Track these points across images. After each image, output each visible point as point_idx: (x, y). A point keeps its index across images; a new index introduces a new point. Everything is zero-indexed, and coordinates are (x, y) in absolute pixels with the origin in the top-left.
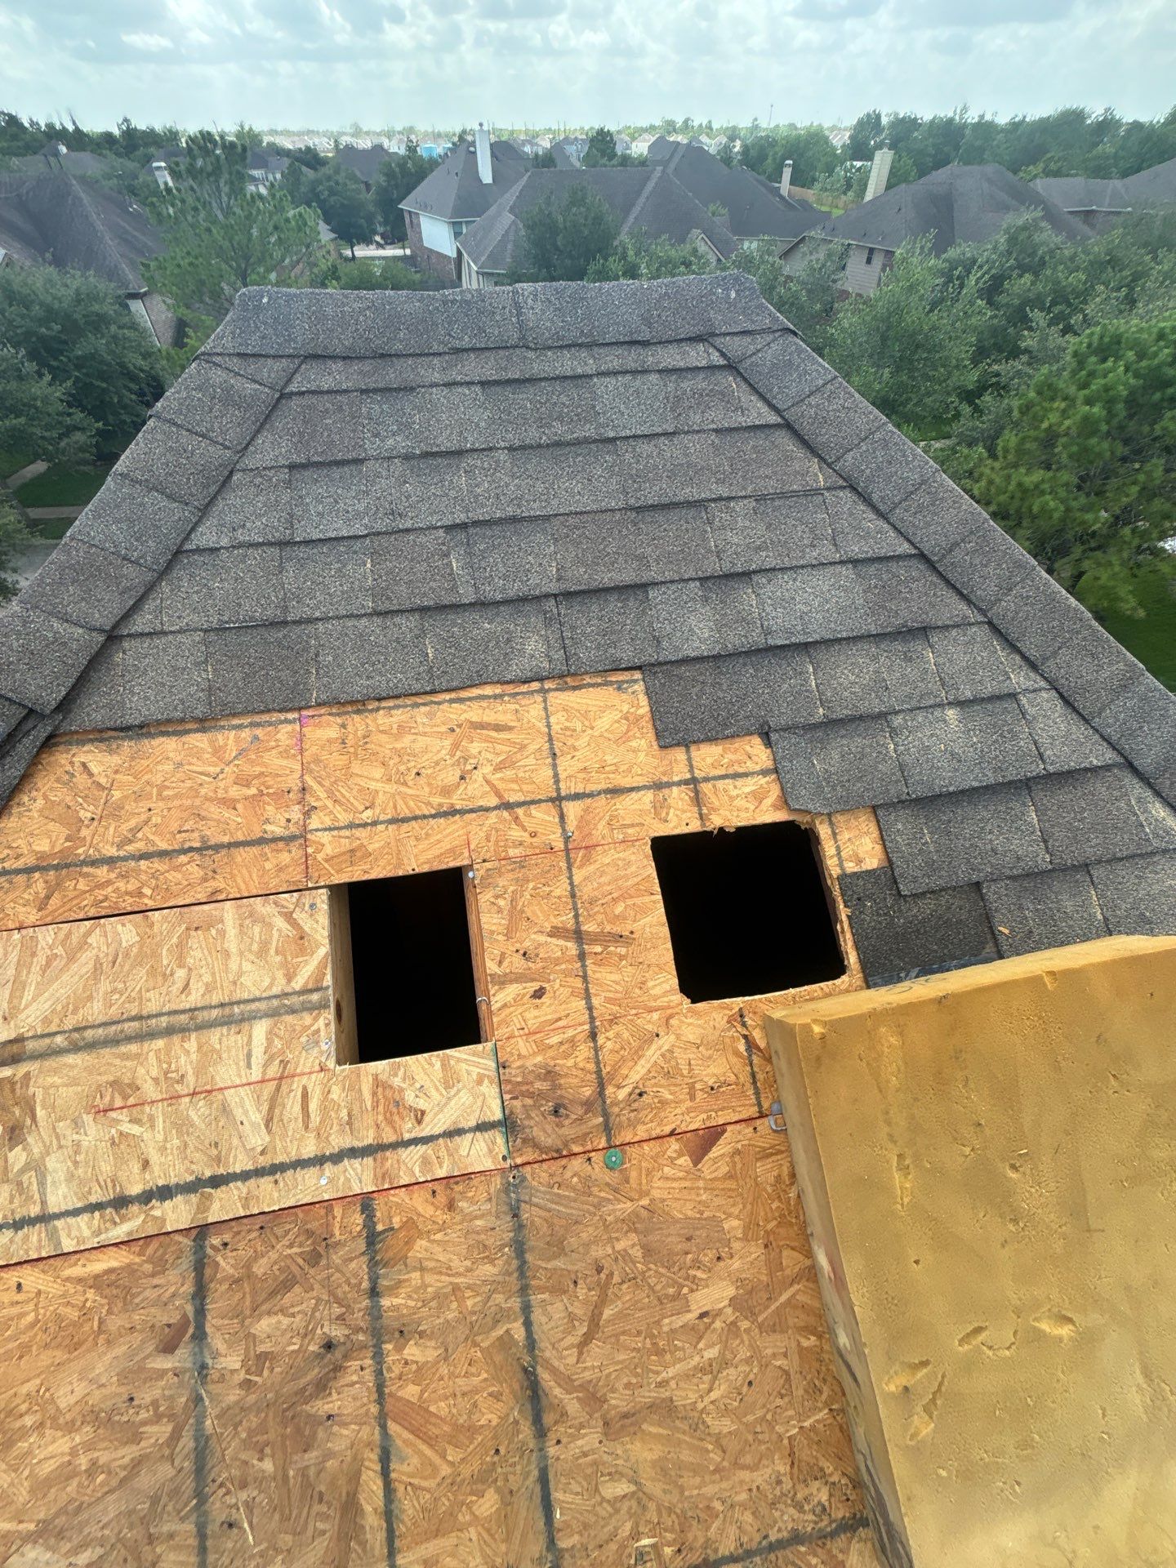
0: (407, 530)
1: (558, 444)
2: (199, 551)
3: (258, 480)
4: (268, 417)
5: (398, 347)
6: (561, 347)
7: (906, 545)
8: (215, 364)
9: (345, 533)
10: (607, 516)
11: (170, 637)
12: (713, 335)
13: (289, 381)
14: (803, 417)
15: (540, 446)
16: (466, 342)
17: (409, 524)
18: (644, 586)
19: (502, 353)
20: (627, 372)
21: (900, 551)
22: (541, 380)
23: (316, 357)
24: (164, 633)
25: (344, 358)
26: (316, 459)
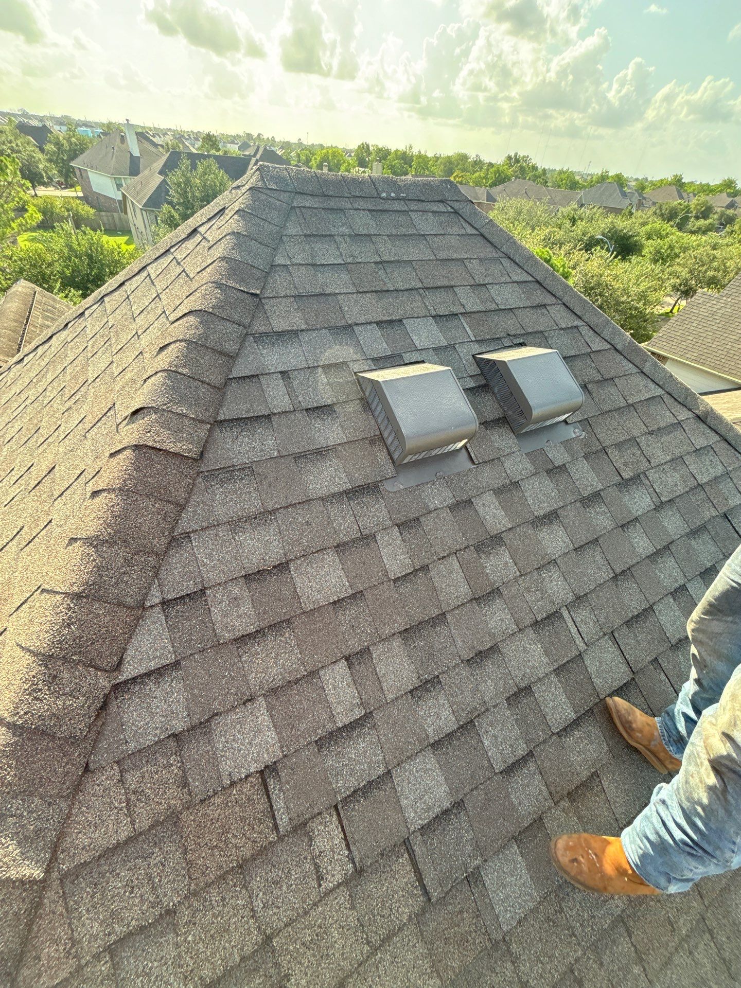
1: (404, 235)
2: (279, 266)
3: (292, 240)
4: (288, 215)
6: (393, 200)
9: (335, 262)
10: (431, 262)
11: (281, 299)
12: (447, 200)
13: (293, 201)
14: (486, 233)
15: (398, 235)
16: (357, 194)
17: (360, 260)
18: (452, 287)
19: (372, 199)
20: (420, 211)
22: (390, 211)
23: (300, 193)
24: (278, 297)
25: (311, 195)
26: (314, 233)
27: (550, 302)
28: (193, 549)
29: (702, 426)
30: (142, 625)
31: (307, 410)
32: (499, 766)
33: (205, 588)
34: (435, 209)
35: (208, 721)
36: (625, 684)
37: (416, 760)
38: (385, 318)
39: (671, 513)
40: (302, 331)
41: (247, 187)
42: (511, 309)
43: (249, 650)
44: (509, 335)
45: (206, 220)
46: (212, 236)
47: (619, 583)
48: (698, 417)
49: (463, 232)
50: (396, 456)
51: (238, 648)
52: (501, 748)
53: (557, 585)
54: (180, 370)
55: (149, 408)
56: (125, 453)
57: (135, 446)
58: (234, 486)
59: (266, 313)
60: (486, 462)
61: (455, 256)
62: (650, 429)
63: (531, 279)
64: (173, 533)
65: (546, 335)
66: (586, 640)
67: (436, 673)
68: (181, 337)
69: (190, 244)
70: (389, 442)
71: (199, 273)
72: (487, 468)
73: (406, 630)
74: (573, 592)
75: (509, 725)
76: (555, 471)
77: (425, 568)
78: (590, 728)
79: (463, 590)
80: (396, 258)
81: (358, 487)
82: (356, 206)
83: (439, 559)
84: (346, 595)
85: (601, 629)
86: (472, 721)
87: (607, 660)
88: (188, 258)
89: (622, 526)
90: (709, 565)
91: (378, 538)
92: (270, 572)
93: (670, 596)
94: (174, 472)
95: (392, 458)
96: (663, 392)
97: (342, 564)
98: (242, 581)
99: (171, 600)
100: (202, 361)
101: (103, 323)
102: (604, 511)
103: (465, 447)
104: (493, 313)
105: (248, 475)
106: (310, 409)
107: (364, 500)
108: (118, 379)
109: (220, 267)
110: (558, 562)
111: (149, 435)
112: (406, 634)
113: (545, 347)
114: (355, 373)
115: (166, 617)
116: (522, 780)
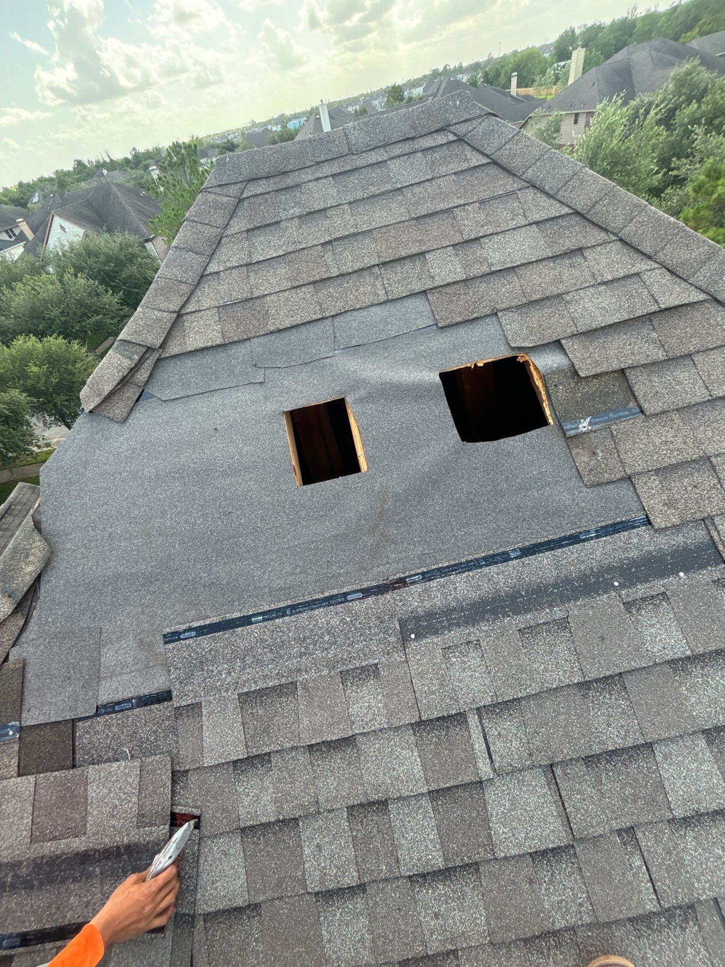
0: (304, 249)
1: (373, 196)
2: (211, 274)
3: (233, 240)
4: (234, 211)
5: (290, 167)
6: (370, 150)
7: (567, 209)
8: (209, 192)
9: (275, 255)
10: (401, 225)
11: (203, 312)
12: (449, 125)
13: (242, 193)
14: (503, 156)
15: (364, 199)
16: (323, 158)
17: (304, 246)
18: (423, 254)
19: (340, 159)
20: (405, 155)
21: (563, 212)
22: (362, 168)
23: (253, 180)
24: (200, 311)
25: (266, 178)
26: (258, 225)
27: (590, 242)
32: (314, 886)
34: (429, 144)
36: (552, 850)
37: (220, 839)
42: (513, 268)
47: (592, 693)
52: (323, 865)
59: (184, 331)
61: (441, 206)
65: (568, 298)
66: (497, 764)
74: (495, 692)
75: (343, 841)
78: (466, 889)
85: (531, 755)
86: (296, 819)
87: (527, 804)
93: (702, 736)
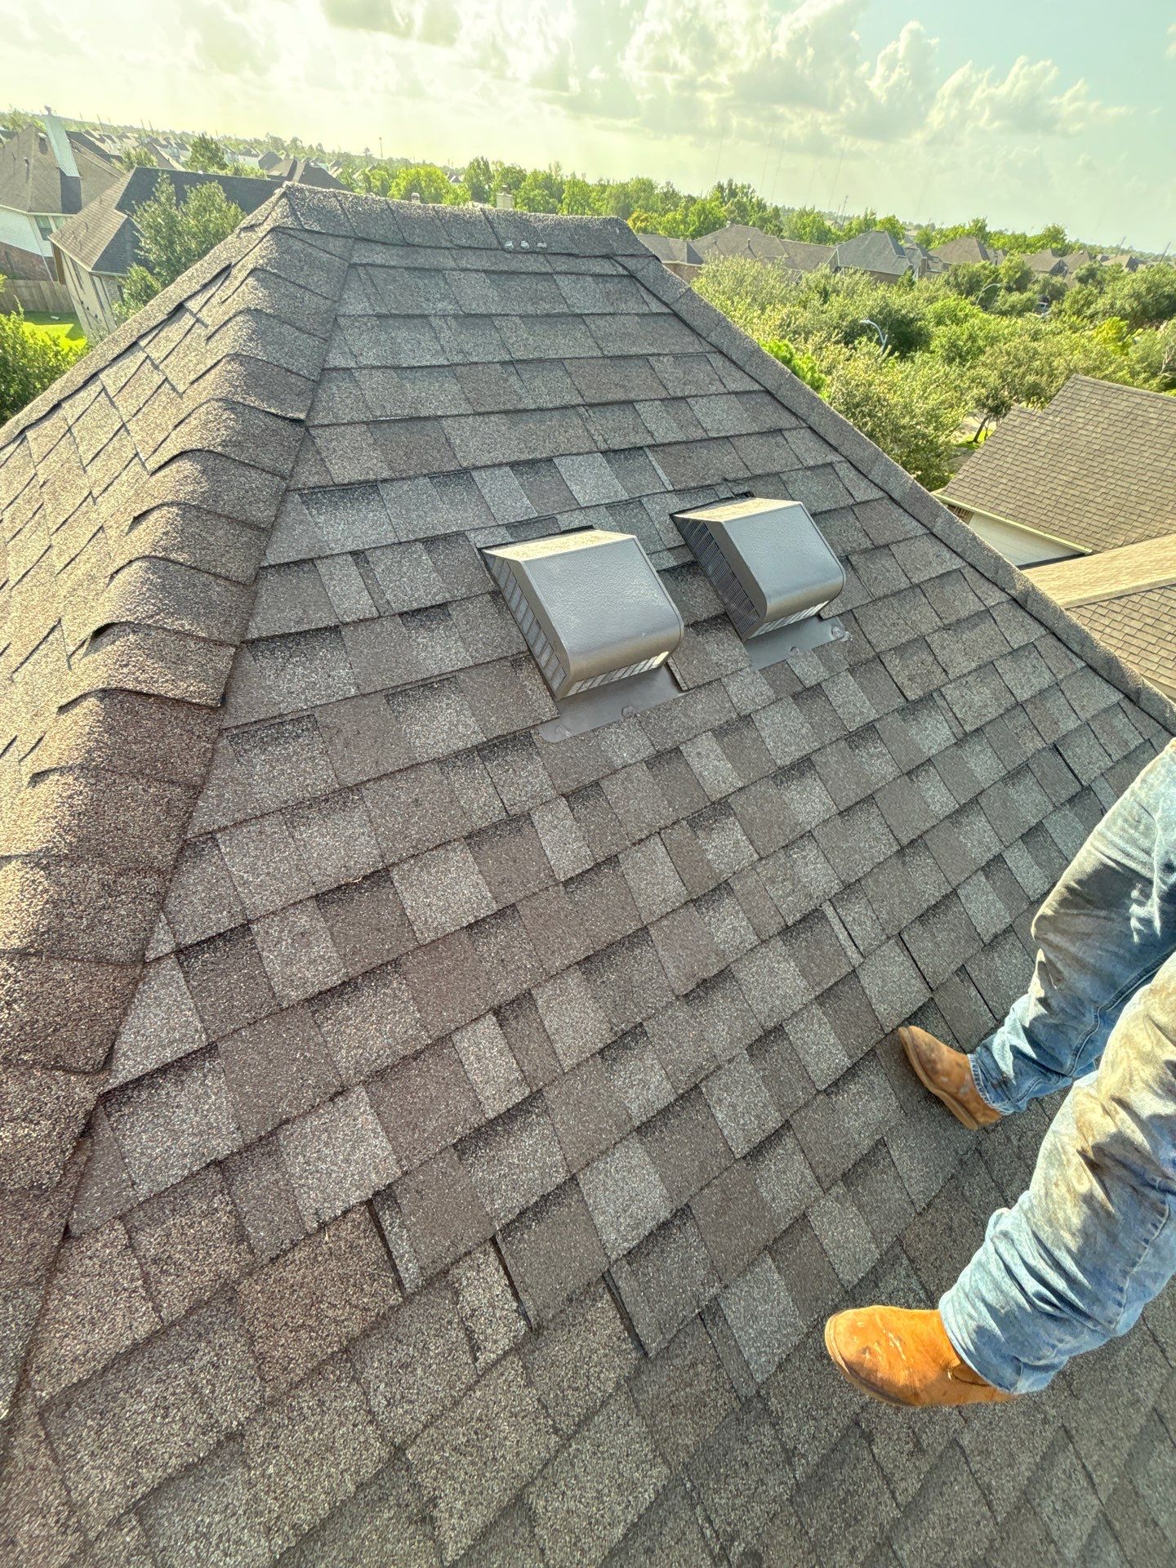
2: (336, 369)
4: (346, 280)
11: (343, 428)
12: (615, 255)
13: (351, 255)
14: (682, 309)
17: (475, 360)
18: (631, 402)
19: (490, 252)
20: (572, 273)
22: (522, 273)
23: (363, 239)
24: (338, 425)
25: (383, 243)
26: (394, 312)
27: (788, 426)
28: (222, 859)
29: (1021, 613)
30: (144, 991)
31: (401, 615)
32: (740, 1149)
33: (250, 922)
34: (597, 270)
35: (272, 1133)
36: (920, 1008)
37: (614, 1154)
38: (523, 457)
39: (979, 748)
40: (385, 481)
41: (267, 227)
42: (727, 437)
43: (333, 1013)
44: (726, 480)
45: (198, 287)
46: (213, 315)
47: (907, 859)
48: (1014, 600)
49: (645, 310)
50: (555, 685)
51: (314, 1013)
52: (742, 1122)
53: (814, 869)
54: (173, 556)
55: (121, 624)
56: (85, 704)
57: (104, 691)
58: (285, 749)
59: (319, 453)
60: (699, 687)
61: (634, 350)
62: (946, 622)
63: (756, 387)
64: (185, 833)
65: (784, 478)
66: (861, 948)
67: (638, 1020)
68: (170, 498)
69: (174, 332)
70: (543, 660)
71: (193, 383)
72: (702, 696)
73: (587, 959)
74: (839, 878)
75: (753, 1087)
76: (807, 695)
77: (612, 860)
78: (872, 1077)
79: (674, 889)
80: (537, 355)
81: (496, 738)
82: (464, 264)
83: (634, 844)
84: (489, 913)
85: (883, 930)
86: (696, 1086)
87: (892, 976)
88: (172, 358)
89: (909, 773)
90: (1033, 822)
91: (535, 818)
92: (358, 887)
93: (981, 873)
94: (178, 731)
95: (549, 689)
96: (964, 564)
97: (479, 864)
98: (311, 904)
99: (191, 946)
100: (211, 539)
101: (27, 478)
102: (880, 752)
103: (665, 664)
104: (698, 445)
105: (308, 729)
106: (406, 613)
107: (509, 758)
108: (64, 576)
109: (229, 372)
110: (815, 834)
111: (125, 670)
112: (588, 964)
113: (785, 498)
114: (480, 550)
115: (186, 974)
116: (775, 1164)
